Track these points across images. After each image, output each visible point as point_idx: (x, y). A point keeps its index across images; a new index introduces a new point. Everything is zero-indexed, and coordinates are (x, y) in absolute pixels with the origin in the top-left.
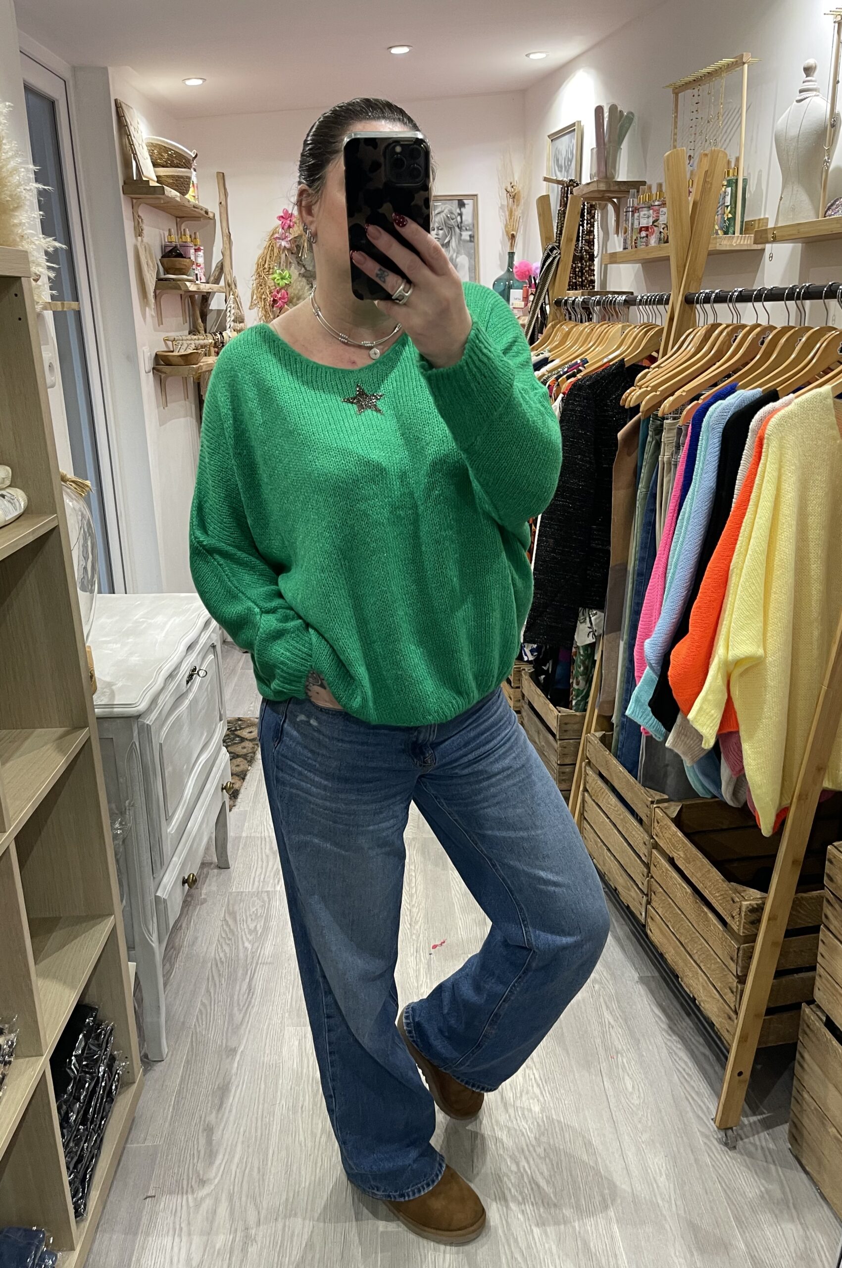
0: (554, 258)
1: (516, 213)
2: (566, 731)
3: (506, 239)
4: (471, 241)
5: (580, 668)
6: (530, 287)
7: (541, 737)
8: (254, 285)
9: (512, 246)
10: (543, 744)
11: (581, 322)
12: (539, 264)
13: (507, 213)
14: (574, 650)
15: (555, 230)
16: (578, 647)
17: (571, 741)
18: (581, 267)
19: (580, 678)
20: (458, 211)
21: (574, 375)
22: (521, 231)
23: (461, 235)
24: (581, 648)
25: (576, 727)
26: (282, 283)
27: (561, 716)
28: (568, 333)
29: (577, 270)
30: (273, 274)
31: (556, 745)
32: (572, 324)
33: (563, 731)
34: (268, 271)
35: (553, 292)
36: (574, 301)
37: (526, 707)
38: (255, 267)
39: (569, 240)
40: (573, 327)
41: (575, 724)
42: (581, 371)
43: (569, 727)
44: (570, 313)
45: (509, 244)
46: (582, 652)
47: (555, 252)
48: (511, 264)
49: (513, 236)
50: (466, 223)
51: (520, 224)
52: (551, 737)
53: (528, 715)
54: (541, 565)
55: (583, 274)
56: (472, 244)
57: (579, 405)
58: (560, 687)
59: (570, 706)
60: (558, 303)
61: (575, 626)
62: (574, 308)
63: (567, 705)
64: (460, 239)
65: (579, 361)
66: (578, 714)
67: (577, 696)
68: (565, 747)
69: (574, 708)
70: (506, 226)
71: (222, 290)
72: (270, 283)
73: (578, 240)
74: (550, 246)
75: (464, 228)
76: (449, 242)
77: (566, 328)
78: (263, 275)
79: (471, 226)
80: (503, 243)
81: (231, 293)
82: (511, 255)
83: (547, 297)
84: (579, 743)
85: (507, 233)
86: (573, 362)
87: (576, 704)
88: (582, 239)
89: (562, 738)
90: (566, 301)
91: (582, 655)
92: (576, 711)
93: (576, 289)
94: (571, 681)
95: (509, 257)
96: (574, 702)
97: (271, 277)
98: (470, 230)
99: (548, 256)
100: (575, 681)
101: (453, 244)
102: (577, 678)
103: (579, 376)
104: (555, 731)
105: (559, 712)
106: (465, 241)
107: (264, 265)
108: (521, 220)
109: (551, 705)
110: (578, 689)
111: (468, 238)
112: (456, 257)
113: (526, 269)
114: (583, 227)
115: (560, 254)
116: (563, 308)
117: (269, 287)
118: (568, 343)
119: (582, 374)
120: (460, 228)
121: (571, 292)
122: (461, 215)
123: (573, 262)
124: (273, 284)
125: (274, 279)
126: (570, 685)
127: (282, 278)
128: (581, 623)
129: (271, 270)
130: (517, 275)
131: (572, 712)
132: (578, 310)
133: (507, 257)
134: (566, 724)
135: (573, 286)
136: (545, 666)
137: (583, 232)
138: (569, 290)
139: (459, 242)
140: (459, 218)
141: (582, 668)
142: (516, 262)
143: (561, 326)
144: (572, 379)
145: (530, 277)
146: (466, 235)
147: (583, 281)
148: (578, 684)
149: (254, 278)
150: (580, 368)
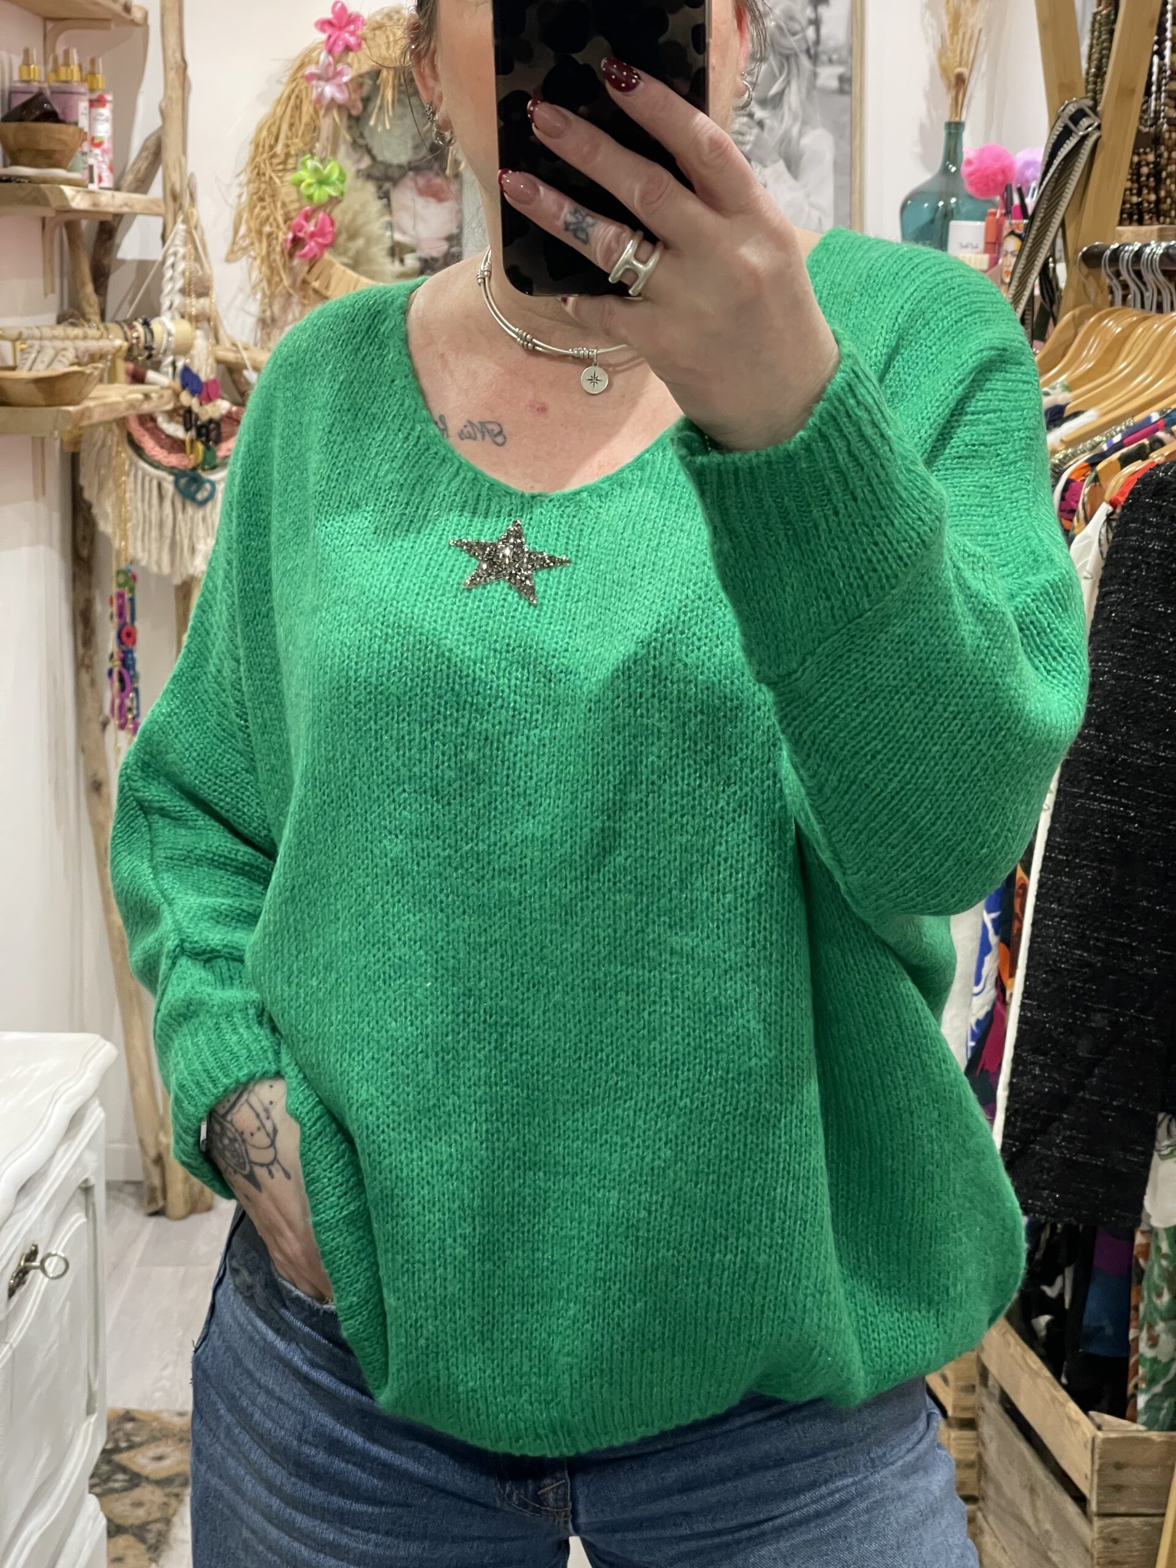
0: (1084, 138)
1: (971, 21)
2: (1118, 1488)
3: (941, 86)
4: (841, 91)
5: (1160, 1295)
6: (1008, 213)
7: (1040, 1504)
8: (244, 198)
9: (957, 105)
10: (1048, 1526)
11: (1160, 308)
12: (1039, 154)
13: (946, 21)
14: (1139, 1239)
15: (1084, 65)
16: (1152, 1232)
17: (1135, 1521)
18: (1156, 164)
19: (1160, 1326)
20: (809, 12)
21: (1141, 454)
22: (983, 65)
23: (815, 75)
24: (1163, 1235)
25: (1148, 1477)
26: (321, 194)
27: (1107, 1441)
28: (1120, 342)
29: (1145, 170)
30: (295, 169)
31: (1090, 1532)
32: (1132, 315)
33: (1111, 1488)
34: (284, 162)
35: (1078, 231)
36: (1138, 255)
37: (993, 1409)
38: (247, 152)
39: (1125, 92)
40: (1133, 326)
41: (1145, 1467)
42: (1161, 443)
43: (1125, 1477)
44: (1125, 286)
45: (947, 100)
46: (1165, 1247)
47: (1085, 122)
48: (952, 153)
49: (960, 82)
50: (831, 44)
51: (981, 48)
52: (1071, 1508)
53: (1000, 1433)
54: (1046, 983)
55: (1159, 181)
56: (845, 99)
57: (1160, 538)
58: (1095, 1349)
59: (1128, 1413)
60: (1092, 259)
61: (1147, 1166)
62: (1138, 274)
63: (1121, 1407)
64: (812, 86)
65: (1155, 417)
66: (1155, 1435)
67: (1152, 1381)
68: (1115, 1541)
69: (1142, 1418)
70: (942, 54)
71: (155, 209)
72: (287, 193)
73: (1148, 93)
74: (1072, 109)
75: (824, 58)
76: (781, 94)
77: (1114, 326)
78: (269, 172)
79: (844, 53)
80: (929, 96)
81: (180, 218)
82: (954, 130)
83: (1059, 242)
84: (1159, 1529)
85: (944, 70)
86: (1139, 418)
87: (1148, 1405)
88: (1159, 90)
89: (1108, 1508)
90: (1116, 253)
91: (1165, 1256)
92: (1150, 1425)
93: (1141, 222)
94: (1132, 1334)
95: (950, 135)
96: (1142, 1401)
97: (290, 177)
98: (841, 62)
99: (1066, 133)
100: (1144, 1335)
101: (794, 98)
102: (1151, 1327)
103: (1157, 457)
104: (1084, 1487)
105: (1099, 1428)
106: (825, 91)
107: (272, 147)
108: (983, 39)
109: (1073, 1408)
110: (1155, 1360)
111: (834, 84)
112: (801, 134)
113: (997, 166)
114: (1162, 57)
115: (1099, 127)
116: (1105, 272)
117: (284, 205)
118: (1122, 366)
119: (1166, 451)
120: (814, 58)
121: (1128, 231)
122: (816, 23)
123: (1135, 152)
124: (294, 196)
125: (298, 184)
126: (1127, 1347)
127: (322, 182)
128: (1163, 1157)
129: (291, 161)
130: (972, 184)
131: (1136, 1429)
132: (1148, 277)
133: (942, 134)
134: (1119, 1466)
135: (1133, 215)
136: (1051, 1284)
137: (1161, 70)
138: (1121, 223)
139: (809, 92)
140: (811, 32)
141: (1166, 1297)
142: (970, 145)
143: (1101, 319)
144: (1137, 466)
145: (1008, 189)
146: (828, 76)
147: (1158, 201)
148: (1154, 1342)
149: (243, 178)
150: (1160, 434)
